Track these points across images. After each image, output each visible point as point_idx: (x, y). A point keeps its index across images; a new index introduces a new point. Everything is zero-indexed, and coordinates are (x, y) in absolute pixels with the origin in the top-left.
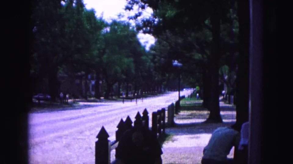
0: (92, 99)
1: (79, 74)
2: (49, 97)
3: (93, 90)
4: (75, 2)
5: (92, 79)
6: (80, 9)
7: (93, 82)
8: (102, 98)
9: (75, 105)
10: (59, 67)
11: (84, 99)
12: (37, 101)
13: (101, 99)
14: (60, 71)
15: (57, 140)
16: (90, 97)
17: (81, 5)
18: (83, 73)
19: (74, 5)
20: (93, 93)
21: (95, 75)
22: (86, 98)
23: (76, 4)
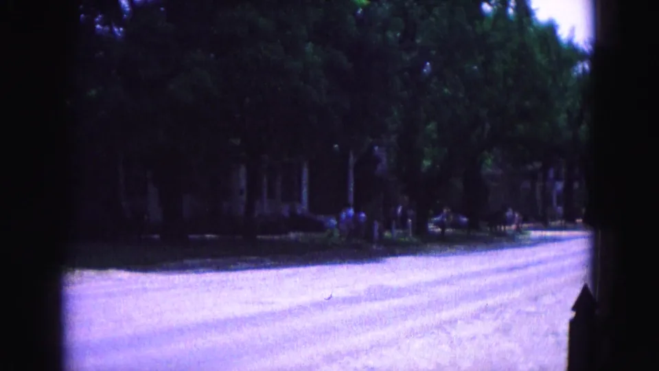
0: (558, 223)
1: (530, 167)
2: (465, 219)
3: (559, 204)
4: (512, 3)
5: (557, 178)
6: (525, 20)
7: (560, 186)
8: (579, 221)
9: (521, 237)
10: (486, 153)
11: (540, 224)
12: (439, 230)
13: (576, 223)
14: (489, 161)
15: (482, 315)
16: (554, 219)
17: (525, 11)
18: (538, 165)
19: (511, 11)
20: (560, 209)
21: (563, 170)
22: (543, 222)
23: (516, 9)
